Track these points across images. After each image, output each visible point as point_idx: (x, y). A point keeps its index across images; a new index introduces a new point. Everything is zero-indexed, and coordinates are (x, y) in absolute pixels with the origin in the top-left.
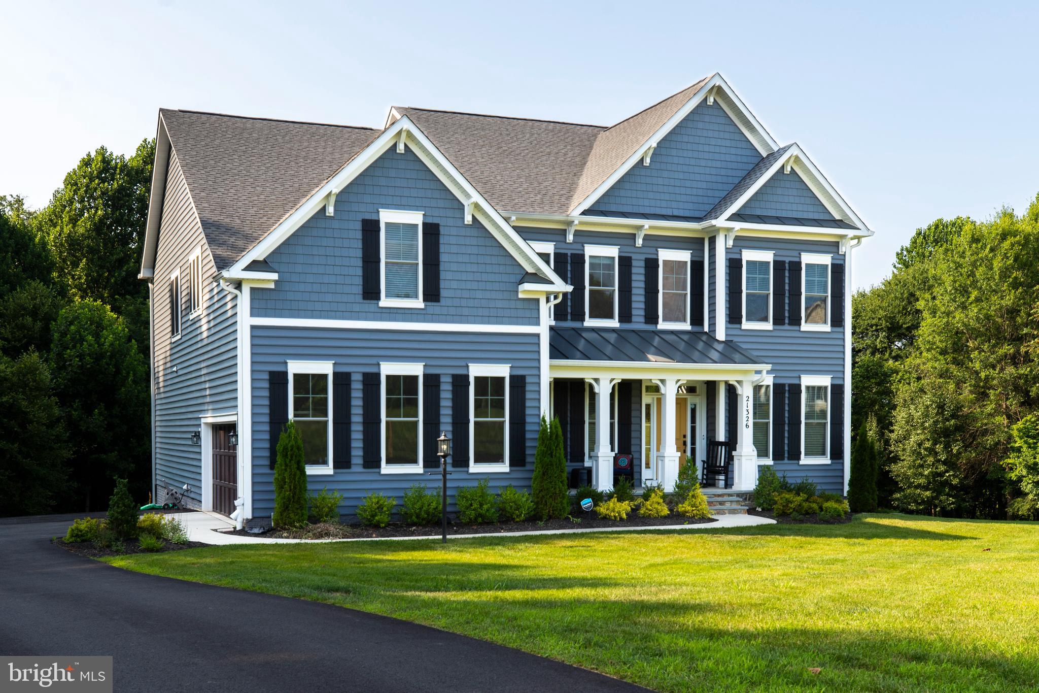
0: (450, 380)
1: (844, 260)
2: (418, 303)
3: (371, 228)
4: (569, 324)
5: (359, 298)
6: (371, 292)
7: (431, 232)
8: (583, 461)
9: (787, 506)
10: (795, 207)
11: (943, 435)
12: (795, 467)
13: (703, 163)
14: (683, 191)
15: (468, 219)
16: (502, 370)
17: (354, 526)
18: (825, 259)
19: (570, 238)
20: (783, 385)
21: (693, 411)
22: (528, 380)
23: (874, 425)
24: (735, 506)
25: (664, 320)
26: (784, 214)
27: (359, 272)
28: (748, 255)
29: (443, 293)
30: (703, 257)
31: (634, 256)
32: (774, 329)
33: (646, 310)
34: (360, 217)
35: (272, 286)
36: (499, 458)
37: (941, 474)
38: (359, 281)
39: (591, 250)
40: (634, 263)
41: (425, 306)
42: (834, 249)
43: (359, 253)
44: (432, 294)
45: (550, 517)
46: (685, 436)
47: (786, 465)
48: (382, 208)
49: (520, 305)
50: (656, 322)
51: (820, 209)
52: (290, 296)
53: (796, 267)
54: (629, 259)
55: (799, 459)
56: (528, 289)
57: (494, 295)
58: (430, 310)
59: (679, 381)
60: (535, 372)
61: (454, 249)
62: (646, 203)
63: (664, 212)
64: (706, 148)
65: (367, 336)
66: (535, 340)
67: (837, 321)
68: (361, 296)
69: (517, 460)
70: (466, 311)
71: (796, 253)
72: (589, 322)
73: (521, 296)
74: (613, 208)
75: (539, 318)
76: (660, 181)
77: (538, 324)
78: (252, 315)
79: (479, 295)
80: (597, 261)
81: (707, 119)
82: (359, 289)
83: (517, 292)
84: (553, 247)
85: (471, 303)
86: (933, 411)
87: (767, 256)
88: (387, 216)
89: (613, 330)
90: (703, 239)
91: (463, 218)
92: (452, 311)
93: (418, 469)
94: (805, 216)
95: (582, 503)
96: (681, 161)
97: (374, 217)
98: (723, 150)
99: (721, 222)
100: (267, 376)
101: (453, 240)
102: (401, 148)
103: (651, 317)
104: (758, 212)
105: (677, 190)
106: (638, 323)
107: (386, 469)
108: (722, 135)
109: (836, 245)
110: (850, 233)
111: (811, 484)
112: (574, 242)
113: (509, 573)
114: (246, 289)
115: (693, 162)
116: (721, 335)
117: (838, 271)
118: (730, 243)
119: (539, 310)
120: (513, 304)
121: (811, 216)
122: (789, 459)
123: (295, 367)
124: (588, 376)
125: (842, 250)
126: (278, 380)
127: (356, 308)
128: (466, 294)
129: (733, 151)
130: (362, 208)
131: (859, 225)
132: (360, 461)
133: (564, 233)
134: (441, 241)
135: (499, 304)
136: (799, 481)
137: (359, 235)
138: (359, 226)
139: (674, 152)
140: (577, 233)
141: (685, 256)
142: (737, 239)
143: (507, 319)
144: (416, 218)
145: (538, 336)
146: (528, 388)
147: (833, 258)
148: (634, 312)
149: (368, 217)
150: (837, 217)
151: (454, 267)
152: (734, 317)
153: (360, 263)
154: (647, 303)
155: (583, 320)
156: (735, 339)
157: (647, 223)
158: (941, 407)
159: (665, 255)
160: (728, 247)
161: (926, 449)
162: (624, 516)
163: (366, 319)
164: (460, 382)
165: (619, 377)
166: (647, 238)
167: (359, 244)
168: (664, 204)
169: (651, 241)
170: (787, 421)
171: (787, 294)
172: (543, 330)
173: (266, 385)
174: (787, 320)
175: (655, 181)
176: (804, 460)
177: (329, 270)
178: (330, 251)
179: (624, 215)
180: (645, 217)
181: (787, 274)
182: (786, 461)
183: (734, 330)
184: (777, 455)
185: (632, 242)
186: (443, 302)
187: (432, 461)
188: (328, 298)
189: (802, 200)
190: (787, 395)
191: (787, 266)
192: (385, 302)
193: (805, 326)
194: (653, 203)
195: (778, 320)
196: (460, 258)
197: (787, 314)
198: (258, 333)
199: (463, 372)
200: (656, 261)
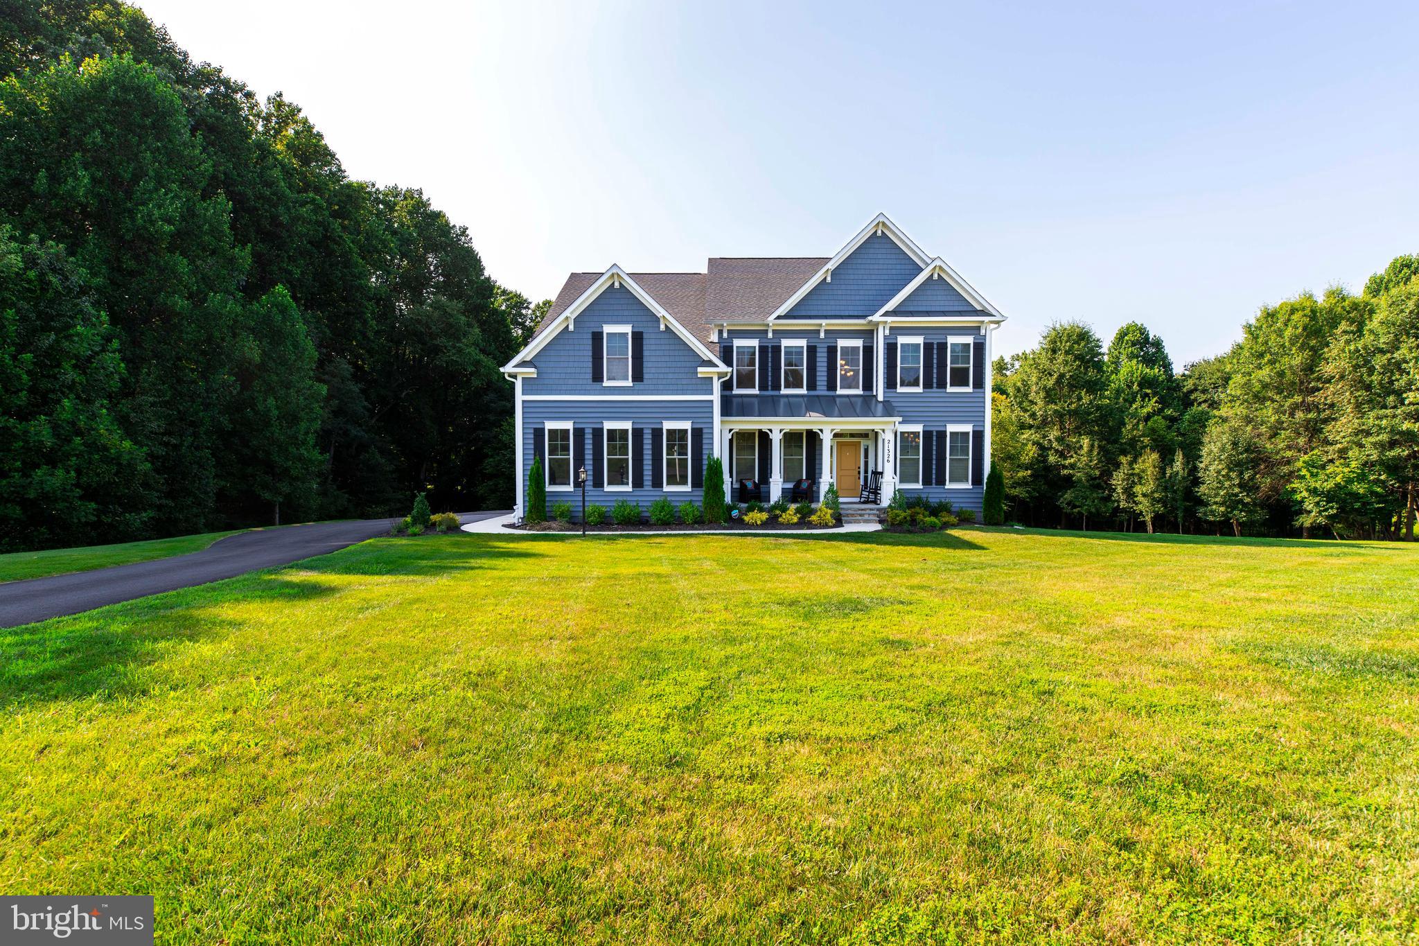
1: (985, 340)
2: (629, 383)
3: (597, 337)
4: (770, 393)
5: (590, 381)
6: (597, 377)
7: (638, 337)
10: (942, 303)
12: (942, 491)
13: (873, 277)
14: (858, 298)
15: (662, 327)
16: (686, 425)
17: (574, 524)
18: (969, 340)
19: (770, 335)
20: (931, 432)
21: (867, 451)
22: (704, 431)
24: (872, 517)
26: (934, 309)
27: (590, 365)
28: (902, 340)
29: (646, 376)
30: (873, 343)
31: (818, 345)
32: (924, 392)
33: (828, 381)
34: (591, 331)
35: (535, 376)
36: (684, 482)
38: (590, 370)
39: (785, 343)
40: (818, 350)
41: (634, 384)
42: (976, 332)
43: (590, 354)
44: (638, 376)
45: (710, 522)
46: (859, 467)
47: (933, 489)
48: (605, 324)
49: (699, 382)
50: (835, 389)
51: (964, 303)
52: (547, 381)
53: (943, 347)
54: (815, 347)
55: (945, 484)
56: (703, 371)
57: (681, 376)
58: (636, 387)
59: (835, 430)
60: (710, 426)
61: (653, 347)
62: (829, 308)
63: (842, 313)
64: (876, 267)
65: (595, 405)
66: (709, 404)
67: (979, 384)
69: (696, 484)
70: (662, 387)
71: (942, 337)
72: (784, 391)
73: (699, 376)
74: (804, 313)
75: (711, 390)
76: (840, 292)
77: (712, 394)
78: (522, 394)
79: (670, 376)
80: (790, 350)
81: (877, 246)
82: (590, 376)
83: (697, 373)
85: (665, 382)
87: (919, 340)
88: (608, 329)
89: (803, 396)
90: (872, 330)
91: (659, 327)
92: (652, 387)
93: (629, 488)
94: (951, 309)
96: (856, 277)
97: (599, 330)
98: (890, 267)
99: (876, 318)
100: (532, 431)
101: (653, 342)
102: (617, 285)
103: (832, 386)
104: (912, 309)
105: (853, 298)
106: (822, 390)
107: (607, 488)
108: (889, 256)
109: (979, 328)
110: (986, 319)
112: (773, 337)
114: (519, 378)
116: (880, 398)
117: (980, 348)
118: (887, 332)
119: (712, 384)
120: (694, 381)
121: (956, 309)
122: (936, 484)
123: (550, 425)
124: (763, 428)
125: (983, 332)
126: (539, 433)
127: (589, 387)
128: (661, 376)
129: (898, 267)
130: (592, 324)
131: (994, 312)
132: (591, 483)
133: (766, 332)
134: (644, 343)
135: (685, 382)
137: (590, 342)
138: (590, 336)
139: (850, 271)
140: (774, 332)
141: (858, 343)
142: (891, 328)
143: (690, 391)
144: (627, 329)
145: (712, 401)
146: (706, 436)
147: (975, 339)
148: (818, 383)
149: (596, 330)
150: (979, 308)
151: (653, 359)
152: (890, 383)
153: (590, 359)
154: (828, 376)
156: (892, 400)
157: (824, 322)
159: (842, 343)
160: (885, 334)
162: (759, 522)
163: (595, 394)
164: (657, 433)
166: (827, 332)
167: (590, 347)
168: (842, 308)
169: (833, 334)
170: (934, 457)
171: (935, 366)
172: (716, 397)
173: (532, 436)
174: (935, 385)
175: (835, 292)
176: (948, 486)
177: (571, 364)
178: (571, 353)
179: (810, 317)
180: (826, 317)
181: (935, 351)
182: (934, 486)
183: (891, 393)
184: (927, 482)
185: (816, 335)
186: (645, 381)
187: (638, 483)
188: (571, 382)
189: (949, 298)
190: (934, 438)
191: (935, 346)
192: (606, 383)
193: (950, 389)
194: (834, 308)
195: (928, 385)
196: (658, 353)
197: (935, 381)
198: (526, 405)
199: (659, 426)
200: (836, 347)
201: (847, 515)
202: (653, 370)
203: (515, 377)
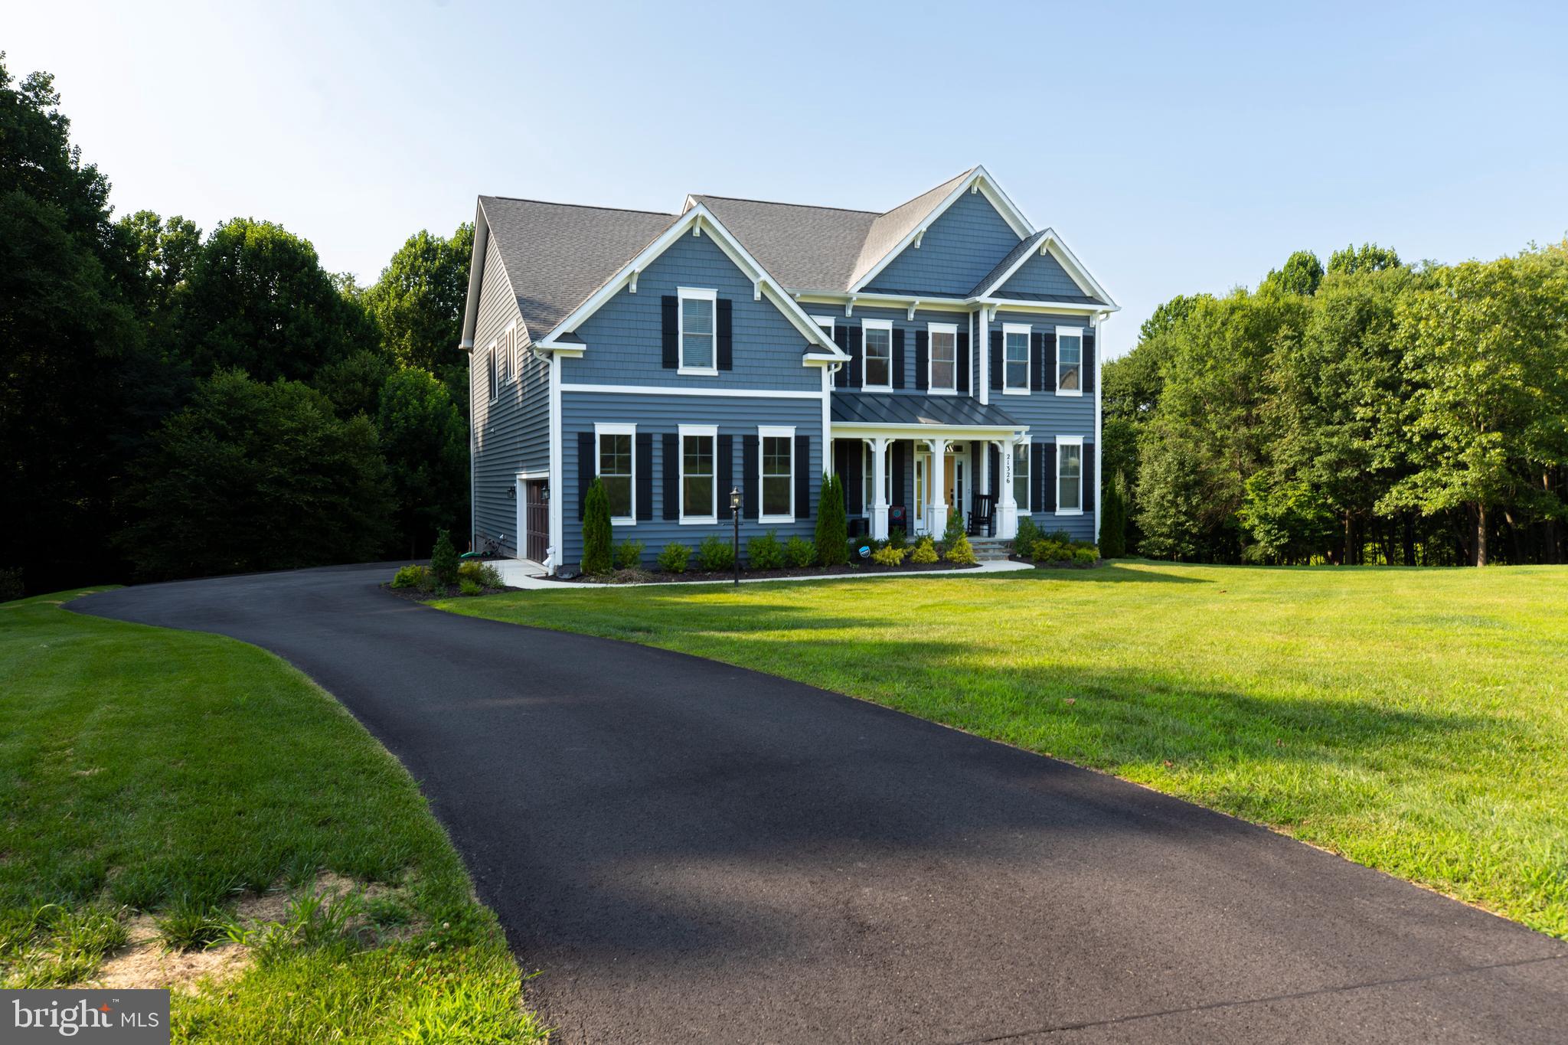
0: (741, 440)
1: (1094, 333)
2: (713, 371)
3: (670, 304)
4: (848, 390)
5: (659, 367)
6: (670, 361)
7: (724, 307)
8: (861, 513)
9: (1044, 552)
10: (1049, 285)
11: (1184, 489)
12: (1052, 518)
13: (968, 246)
14: (951, 270)
15: (757, 296)
16: (788, 432)
17: (655, 572)
18: (1078, 332)
19: (849, 313)
20: (1040, 445)
21: (960, 468)
22: (812, 440)
23: (1122, 479)
24: (997, 553)
25: (933, 386)
26: (1041, 292)
27: (660, 343)
28: (1008, 328)
29: (735, 362)
30: (968, 330)
31: (906, 329)
32: (1032, 395)
33: (918, 377)
34: (660, 294)
35: (581, 356)
36: (785, 510)
37: (1182, 524)
38: (660, 351)
39: (868, 324)
40: (906, 335)
41: (719, 373)
42: (1086, 323)
43: (660, 327)
44: (725, 362)
45: (832, 564)
46: (952, 490)
47: (1043, 516)
48: (680, 286)
49: (803, 373)
50: (926, 388)
51: (1072, 287)
52: (597, 364)
53: (1051, 339)
54: (902, 332)
55: (1054, 510)
56: (811, 359)
57: (780, 364)
58: (723, 377)
59: (946, 441)
60: (817, 433)
61: (745, 323)
62: (917, 281)
63: (933, 290)
64: (971, 232)
66: (817, 404)
67: (1089, 387)
68: (661, 365)
69: (802, 512)
70: (754, 378)
71: (1051, 327)
72: (866, 388)
73: (804, 365)
74: (887, 286)
75: (821, 384)
76: (930, 262)
77: (820, 390)
78: (563, 382)
79: (767, 363)
80: (873, 334)
81: (972, 206)
82: (659, 359)
83: (801, 361)
84: (833, 321)
85: (760, 371)
86: (1175, 467)
87: (1026, 329)
88: (684, 293)
89: (888, 395)
90: (968, 314)
91: (753, 295)
92: (743, 378)
93: (712, 520)
94: (1059, 293)
95: (860, 550)
96: (949, 243)
97: (672, 294)
98: (985, 234)
99: (984, 298)
100: (576, 437)
101: (744, 315)
102: (697, 232)
103: (922, 384)
104: (1018, 290)
105: (945, 271)
106: (910, 388)
107: (684, 520)
108: (984, 221)
109: (1087, 319)
110: (1100, 308)
111: (1066, 533)
112: (853, 316)
113: (795, 614)
114: (557, 359)
115: (958, 245)
116: (984, 399)
117: (1089, 342)
118: (993, 317)
119: (821, 377)
121: (1064, 293)
122: (1045, 511)
123: (602, 429)
124: (865, 437)
125: (1093, 323)
126: (585, 441)
127: (657, 375)
128: (755, 363)
129: (994, 235)
130: (663, 285)
131: (1107, 301)
132: (661, 513)
133: (843, 308)
134: (733, 316)
135: (786, 372)
136: (1055, 530)
137: (659, 310)
138: (659, 302)
139: (941, 236)
140: (855, 309)
141: (951, 329)
142: (998, 313)
143: (792, 385)
144: (710, 295)
145: (820, 400)
146: (812, 447)
147: (1084, 331)
148: (906, 379)
149: (667, 294)
150: (1088, 294)
151: (745, 339)
152: (996, 383)
153: (660, 335)
154: (918, 370)
155: (861, 386)
156: (998, 403)
157: (918, 300)
158: (1182, 464)
159: (934, 328)
160: (990, 320)
161: (1168, 501)
162: (898, 562)
163: (666, 386)
164: (751, 442)
165: (894, 437)
166: (918, 313)
167: (659, 318)
168: (933, 282)
169: (924, 315)
170: (1043, 477)
171: (1044, 363)
172: (825, 395)
173: (576, 444)
174: (1044, 387)
175: (926, 261)
176: (1059, 512)
177: (632, 341)
178: (633, 325)
179: (896, 292)
180: (916, 293)
181: (1043, 345)
182: (1043, 512)
183: (995, 395)
184: (1035, 507)
185: (904, 317)
186: (736, 370)
187: (725, 513)
188: (632, 366)
189: (1056, 279)
190: (1044, 453)
191: (1044, 338)
192: (682, 370)
193: (1059, 392)
194: (923, 282)
195: (1036, 386)
196: (752, 331)
197: (1044, 381)
198: (568, 398)
199: (752, 433)
200: (926, 333)
203: (551, 356)
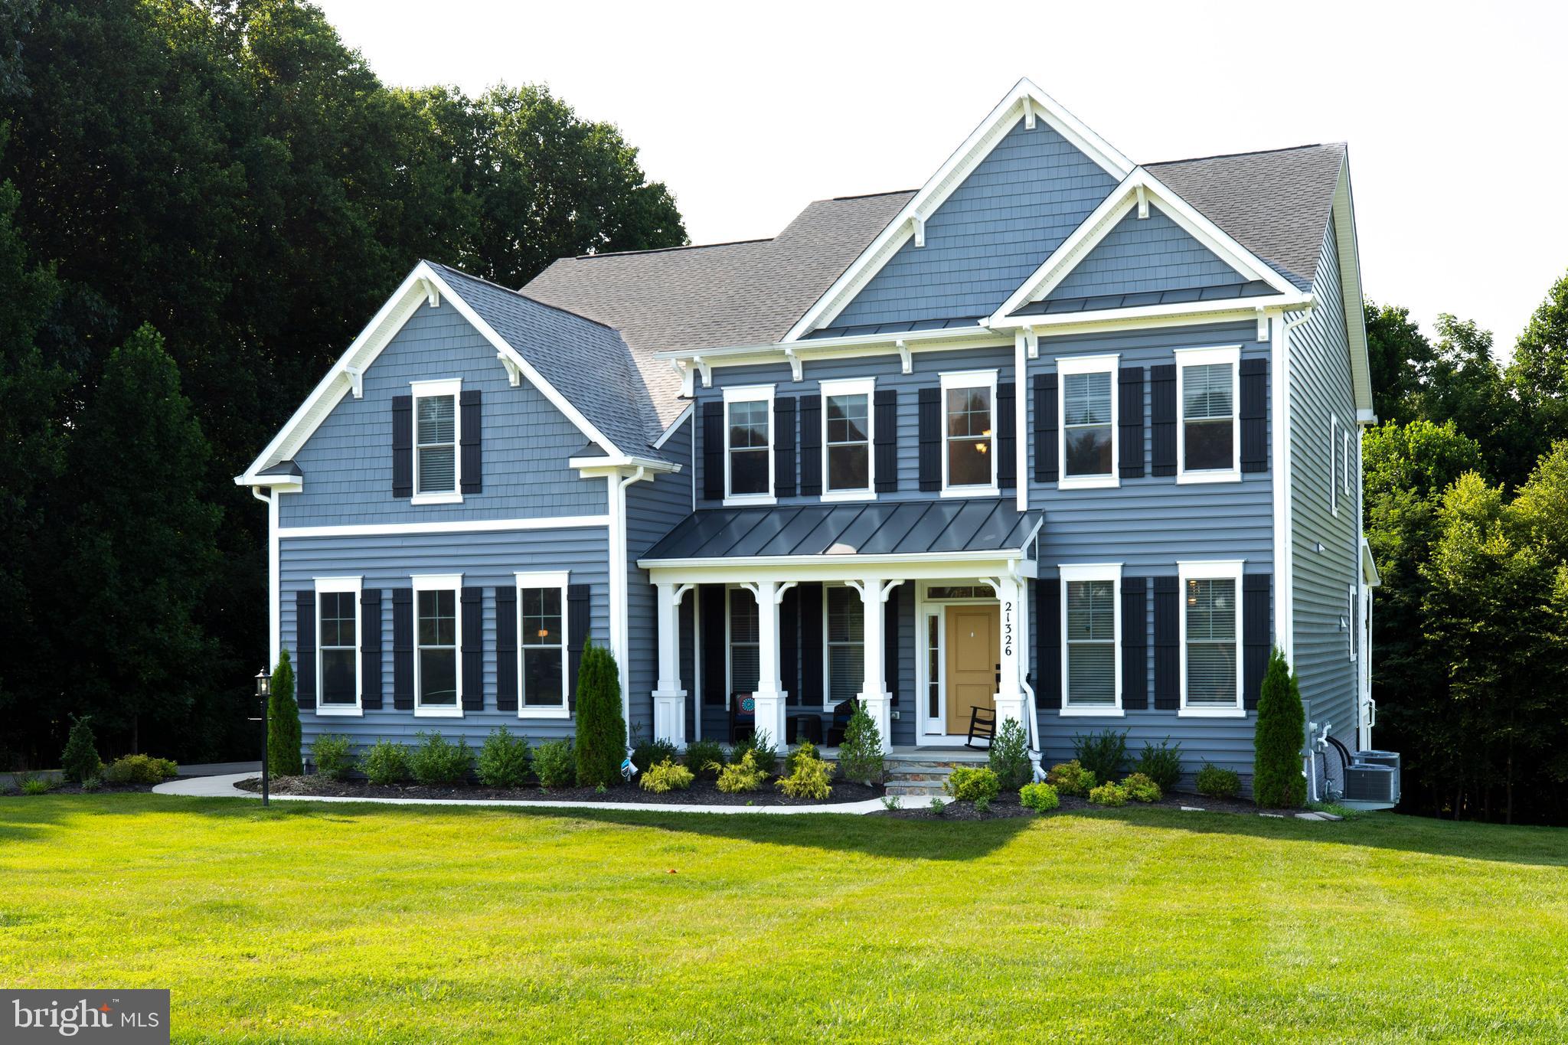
0: (493, 594)
1: (1269, 351)
2: (455, 496)
3: (402, 405)
4: (799, 501)
5: (390, 496)
6: (402, 489)
7: (472, 402)
10: (1162, 273)
12: (1170, 722)
14: (985, 275)
15: (513, 380)
16: (557, 579)
18: (1230, 355)
19: (797, 374)
20: (1142, 581)
22: (594, 591)
25: (951, 484)
27: (390, 463)
28: (1067, 366)
29: (487, 481)
31: (900, 389)
32: (1122, 486)
33: (923, 469)
34: (392, 395)
35: (300, 490)
38: (389, 474)
39: (829, 389)
40: (900, 400)
41: (464, 499)
42: (1244, 335)
43: (390, 441)
44: (472, 484)
46: (999, 666)
47: (1151, 718)
48: (415, 380)
49: (582, 488)
50: (937, 487)
51: (1215, 268)
52: (318, 500)
53: (1165, 376)
54: (893, 394)
55: (1177, 706)
56: (588, 465)
58: (470, 505)
59: (887, 582)
60: (602, 579)
61: (498, 422)
62: (922, 303)
64: (1025, 200)
65: (398, 543)
66: (602, 535)
67: (1257, 459)
68: (392, 493)
70: (513, 502)
71: (1164, 352)
73: (582, 475)
74: (868, 320)
75: (606, 504)
76: (945, 267)
77: (606, 512)
78: (280, 526)
79: (529, 478)
80: (841, 404)
81: (1026, 152)
82: (389, 485)
84: (773, 392)
85: (520, 491)
88: (420, 389)
92: (496, 503)
93: (456, 710)
96: (981, 228)
97: (406, 393)
98: (1057, 197)
100: (294, 597)
101: (498, 410)
103: (930, 481)
104: (1088, 292)
106: (909, 489)
107: (420, 711)
108: (1054, 173)
109: (1253, 325)
112: (804, 380)
114: (275, 494)
115: (1001, 227)
116: (1022, 502)
117: (1256, 373)
118: (1033, 352)
119: (607, 492)
120: (573, 488)
121: (1196, 283)
122: (1156, 707)
123: (323, 585)
124: (743, 580)
125: (1262, 334)
127: (387, 508)
128: (514, 480)
130: (394, 383)
131: (1282, 286)
132: (392, 700)
133: (788, 367)
134: (484, 413)
135: (556, 489)
137: (390, 417)
138: (389, 406)
139: (967, 218)
140: (807, 366)
141: (988, 378)
142: (1042, 341)
143: (566, 508)
144: (452, 387)
146: (594, 602)
147: (1243, 351)
148: (901, 475)
149: (400, 393)
151: (499, 445)
152: (1044, 471)
153: (391, 453)
154: (922, 458)
155: (819, 494)
156: (1047, 507)
157: (899, 337)
159: (950, 381)
160: (1030, 357)
163: (398, 521)
164: (506, 597)
166: (916, 358)
167: (390, 429)
168: (951, 301)
169: (930, 361)
170: (1151, 641)
171: (1148, 422)
172: (615, 519)
173: (294, 607)
174: (1148, 469)
175: (934, 268)
176: (1186, 710)
177: (358, 464)
178: (359, 442)
179: (878, 328)
180: (912, 325)
181: (1148, 388)
182: (1152, 710)
183: (1044, 492)
184: (1132, 700)
185: (893, 368)
186: (486, 492)
187: (474, 701)
188: (358, 498)
189: (1177, 258)
190: (1150, 596)
191: (1147, 376)
192: (417, 499)
193: (1185, 477)
194: (932, 303)
195: (1131, 469)
196: (507, 433)
197: (1148, 457)
198: (285, 547)
199: (509, 583)
200: (937, 392)
201: (904, 777)
202: (499, 468)
203: (266, 490)
